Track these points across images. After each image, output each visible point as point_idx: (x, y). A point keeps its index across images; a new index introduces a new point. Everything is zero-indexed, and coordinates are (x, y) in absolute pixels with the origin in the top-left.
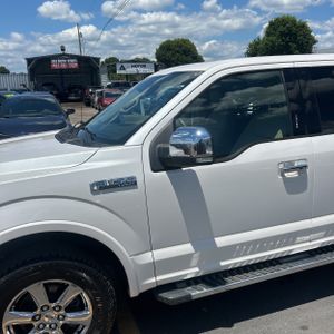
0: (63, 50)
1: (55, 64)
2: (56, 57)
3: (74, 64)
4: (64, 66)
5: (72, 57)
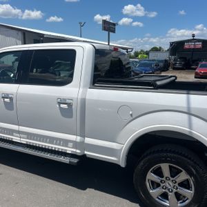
0: (193, 36)
1: (186, 46)
2: (188, 41)
3: (199, 45)
4: (192, 47)
5: (199, 41)
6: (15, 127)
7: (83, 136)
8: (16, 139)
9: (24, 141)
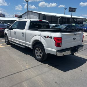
6: (16, 39)
7: (26, 41)
8: (16, 42)
9: (18, 43)
